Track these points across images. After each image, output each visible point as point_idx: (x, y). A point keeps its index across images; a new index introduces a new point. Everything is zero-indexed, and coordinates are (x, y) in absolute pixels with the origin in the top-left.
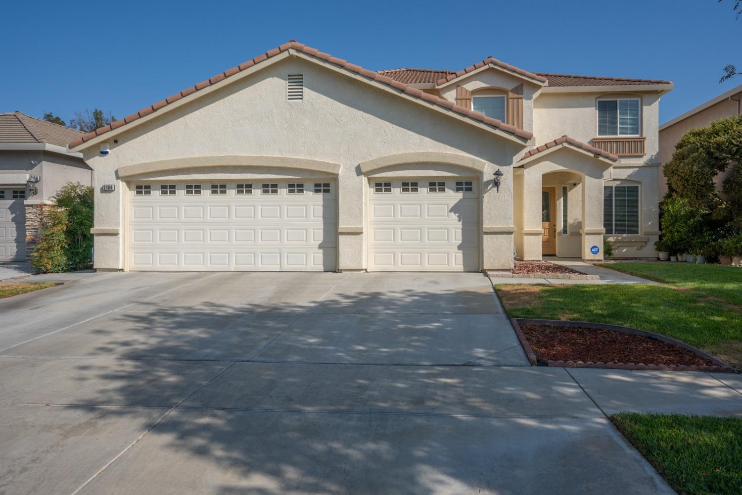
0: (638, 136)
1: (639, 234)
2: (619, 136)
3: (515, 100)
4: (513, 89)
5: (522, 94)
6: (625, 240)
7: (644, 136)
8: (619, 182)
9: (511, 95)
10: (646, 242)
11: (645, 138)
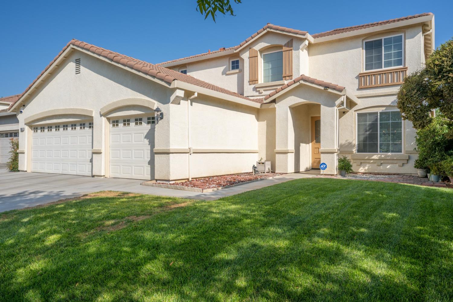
0: (401, 67)
1: (403, 153)
2: (383, 69)
3: (287, 52)
4: (285, 44)
5: (292, 47)
6: (387, 158)
7: (406, 66)
8: (384, 108)
9: (285, 49)
10: (407, 160)
11: (407, 68)
